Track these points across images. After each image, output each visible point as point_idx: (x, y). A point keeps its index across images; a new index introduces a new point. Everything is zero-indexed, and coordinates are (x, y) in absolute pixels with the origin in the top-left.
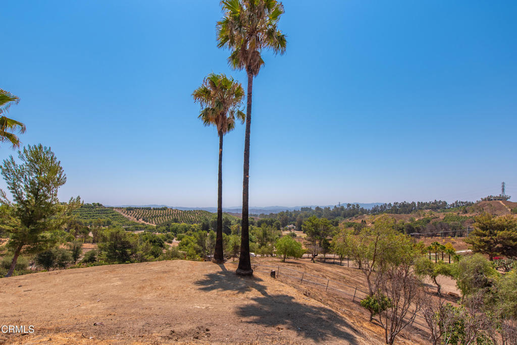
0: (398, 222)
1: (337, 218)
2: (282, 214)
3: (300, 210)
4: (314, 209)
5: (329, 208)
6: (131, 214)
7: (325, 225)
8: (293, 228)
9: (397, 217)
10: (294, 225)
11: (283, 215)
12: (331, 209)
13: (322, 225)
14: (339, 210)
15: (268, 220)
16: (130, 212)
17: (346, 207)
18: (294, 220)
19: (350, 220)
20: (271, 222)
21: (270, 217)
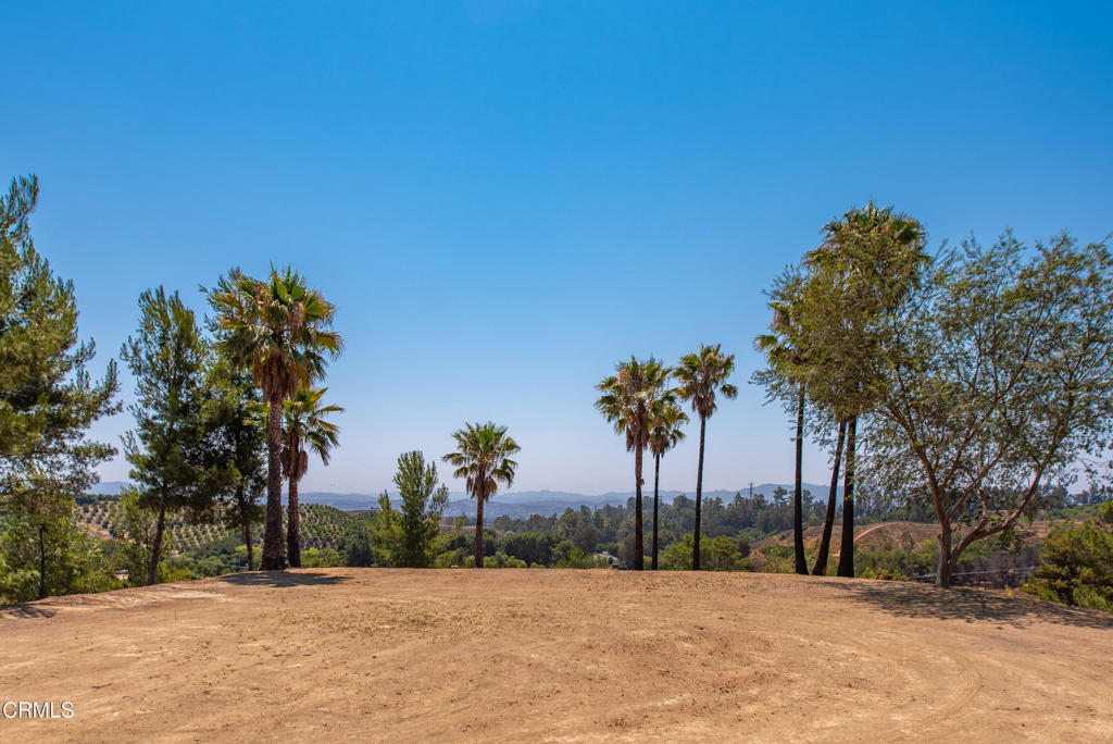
0: (919, 546)
1: (745, 534)
2: (571, 519)
3: (625, 506)
4: (671, 503)
5: (719, 500)
6: (88, 515)
7: (724, 554)
8: (611, 561)
9: (919, 533)
10: (614, 552)
11: (574, 523)
12: (725, 505)
13: (716, 552)
14: (750, 508)
15: (538, 539)
16: (87, 511)
17: (770, 498)
18: (611, 536)
19: (783, 538)
20: (547, 545)
21: (530, 528)
